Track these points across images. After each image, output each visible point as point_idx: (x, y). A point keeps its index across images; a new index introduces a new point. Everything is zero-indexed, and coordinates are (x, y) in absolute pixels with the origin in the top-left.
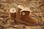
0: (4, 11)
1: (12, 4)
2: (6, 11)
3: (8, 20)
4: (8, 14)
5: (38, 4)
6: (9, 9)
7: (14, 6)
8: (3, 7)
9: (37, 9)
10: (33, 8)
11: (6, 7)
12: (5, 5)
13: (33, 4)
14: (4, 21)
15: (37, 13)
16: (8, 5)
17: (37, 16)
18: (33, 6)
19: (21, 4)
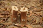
0: (5, 9)
1: (13, 3)
2: (6, 9)
3: (8, 18)
4: (8, 12)
5: (39, 4)
6: (9, 7)
7: (14, 4)
8: (4, 5)
9: (37, 8)
10: (33, 7)
11: (7, 5)
12: (5, 3)
13: (34, 3)
14: (5, 19)
15: (38, 12)
16: (9, 3)
17: (38, 14)
18: (33, 5)
19: (22, 3)
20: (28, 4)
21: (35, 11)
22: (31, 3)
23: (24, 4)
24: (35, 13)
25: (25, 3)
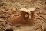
20: (33, 5)
21: (41, 14)
22: (36, 5)
23: (28, 6)
24: (41, 16)
25: (29, 4)
